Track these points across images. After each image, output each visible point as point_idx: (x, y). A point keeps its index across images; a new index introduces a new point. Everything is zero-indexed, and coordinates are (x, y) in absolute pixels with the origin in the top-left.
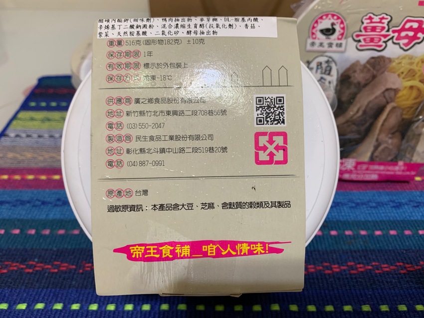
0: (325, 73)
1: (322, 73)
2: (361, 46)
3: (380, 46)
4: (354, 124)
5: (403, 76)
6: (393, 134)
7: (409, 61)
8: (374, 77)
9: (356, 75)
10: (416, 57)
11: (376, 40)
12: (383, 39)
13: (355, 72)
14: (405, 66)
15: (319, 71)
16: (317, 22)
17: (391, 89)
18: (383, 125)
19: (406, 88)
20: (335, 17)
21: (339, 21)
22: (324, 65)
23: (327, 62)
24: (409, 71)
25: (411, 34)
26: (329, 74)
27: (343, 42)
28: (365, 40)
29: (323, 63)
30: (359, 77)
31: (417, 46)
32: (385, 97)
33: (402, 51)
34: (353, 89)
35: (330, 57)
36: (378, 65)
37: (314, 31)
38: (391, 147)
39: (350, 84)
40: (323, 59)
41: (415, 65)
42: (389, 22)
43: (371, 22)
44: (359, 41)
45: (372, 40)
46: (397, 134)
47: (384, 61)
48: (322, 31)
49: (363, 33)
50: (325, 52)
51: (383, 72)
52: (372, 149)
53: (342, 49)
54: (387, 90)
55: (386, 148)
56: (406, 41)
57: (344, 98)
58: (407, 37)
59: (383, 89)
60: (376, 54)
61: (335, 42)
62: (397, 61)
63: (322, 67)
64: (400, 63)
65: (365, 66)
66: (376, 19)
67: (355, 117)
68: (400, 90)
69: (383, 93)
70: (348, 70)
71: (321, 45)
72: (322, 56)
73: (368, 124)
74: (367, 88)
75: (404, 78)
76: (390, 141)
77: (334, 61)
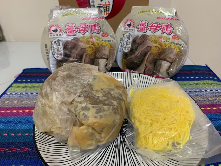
0: (128, 39)
1: (127, 39)
2: (139, 30)
3: (145, 31)
4: (138, 58)
5: (153, 42)
6: (151, 63)
7: (155, 37)
8: (143, 41)
9: (138, 40)
10: (157, 36)
11: (144, 29)
12: (146, 29)
13: (137, 39)
14: (153, 39)
15: (127, 38)
16: (126, 22)
17: (149, 46)
18: (147, 59)
19: (154, 46)
20: (131, 21)
21: (132, 22)
22: (128, 36)
23: (129, 35)
24: (155, 40)
25: (155, 28)
26: (129, 39)
27: (134, 29)
28: (140, 28)
29: (128, 35)
30: (138, 41)
31: (157, 32)
32: (147, 49)
33: (152, 33)
34: (137, 45)
35: (130, 34)
36: (144, 37)
37: (125, 25)
38: (151, 69)
39: (136, 43)
40: (128, 34)
41: (157, 38)
42: (147, 24)
43: (142, 23)
44: (138, 29)
45: (142, 29)
46: (153, 64)
47: (146, 36)
48: (127, 25)
49: (140, 26)
50: (128, 32)
51: (146, 40)
52: (144, 68)
53: (133, 31)
54: (148, 46)
55: (149, 69)
56: (153, 30)
57: (134, 48)
58: (153, 29)
59: (146, 46)
60: (144, 34)
61: (131, 29)
62: (150, 37)
63: (127, 37)
64: (151, 37)
65: (140, 37)
66: (144, 22)
67: (138, 55)
68: (152, 47)
69: (147, 47)
70: (135, 38)
71: (127, 29)
72: (127, 33)
73: (142, 59)
74: (141, 45)
75: (153, 43)
76: (150, 66)
77: (131, 35)
